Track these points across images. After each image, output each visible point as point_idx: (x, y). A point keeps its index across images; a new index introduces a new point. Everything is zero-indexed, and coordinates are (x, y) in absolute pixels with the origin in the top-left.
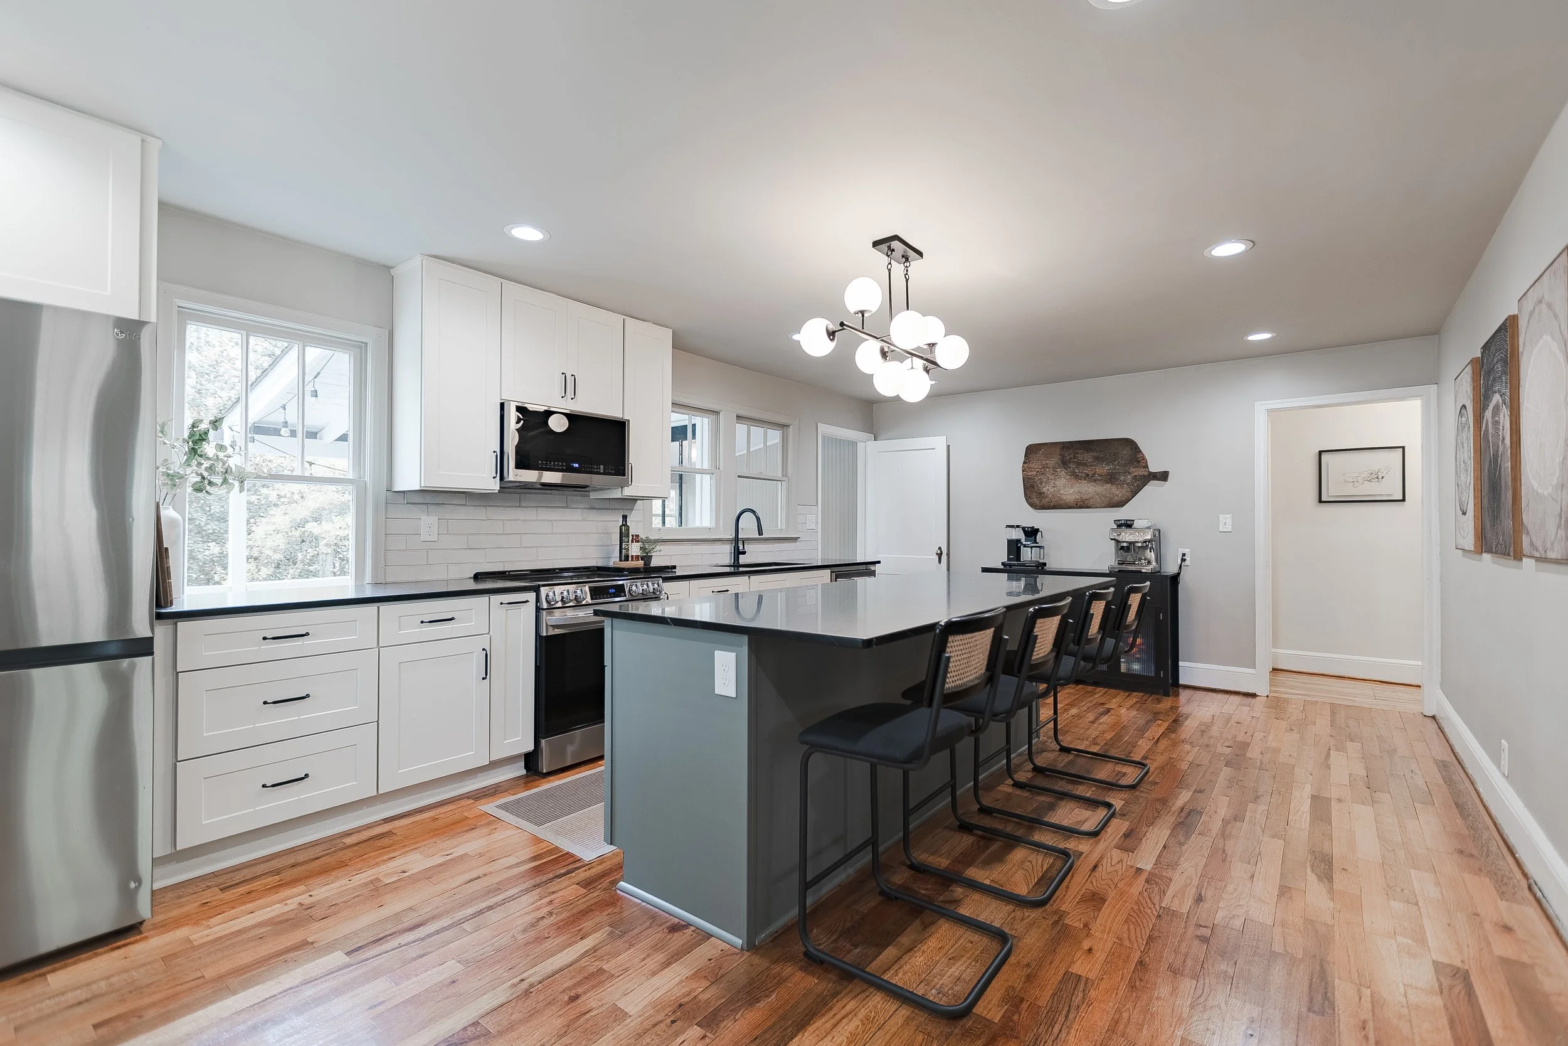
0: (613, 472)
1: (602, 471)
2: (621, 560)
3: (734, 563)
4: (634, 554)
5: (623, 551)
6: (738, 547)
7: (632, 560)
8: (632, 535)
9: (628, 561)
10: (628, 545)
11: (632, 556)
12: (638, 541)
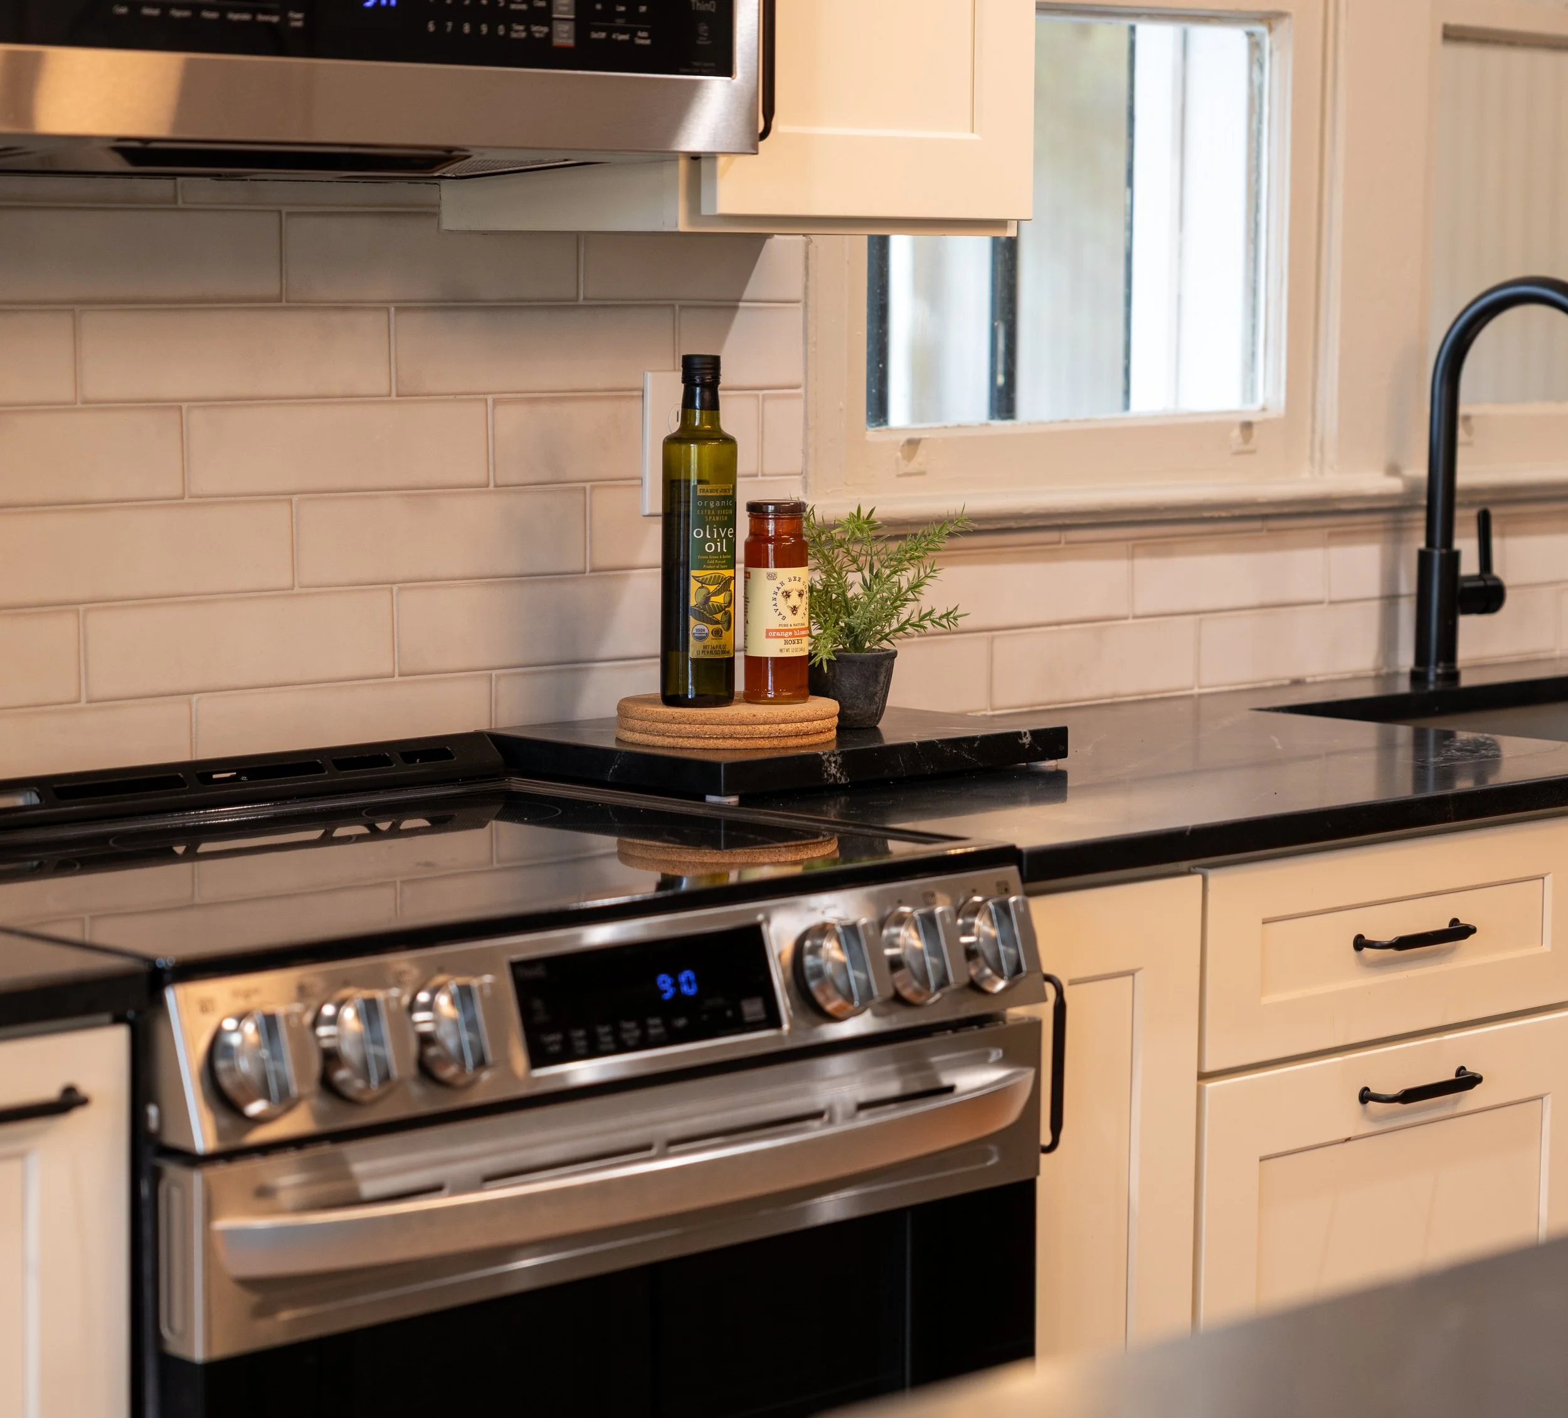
0: (643, 39)
1: (564, 36)
2: (671, 697)
3: (1416, 677)
4: (770, 649)
5: (695, 625)
6: (1452, 559)
7: (754, 695)
8: (756, 510)
9: (725, 698)
10: (725, 585)
11: (755, 665)
12: (793, 557)
